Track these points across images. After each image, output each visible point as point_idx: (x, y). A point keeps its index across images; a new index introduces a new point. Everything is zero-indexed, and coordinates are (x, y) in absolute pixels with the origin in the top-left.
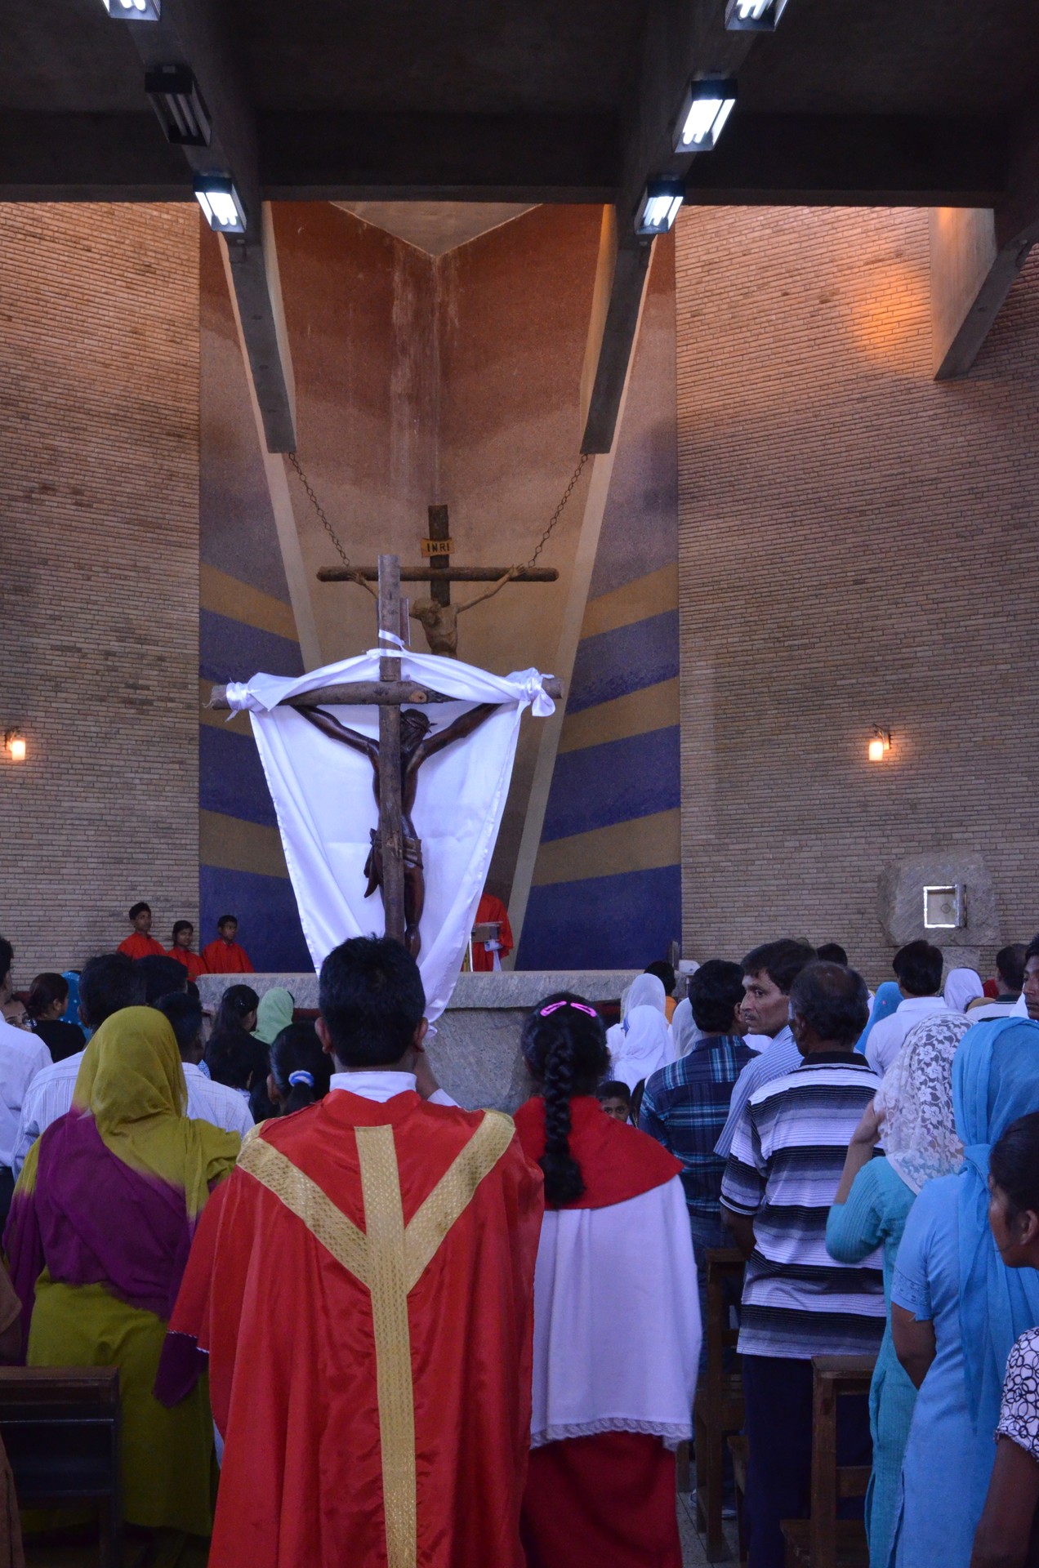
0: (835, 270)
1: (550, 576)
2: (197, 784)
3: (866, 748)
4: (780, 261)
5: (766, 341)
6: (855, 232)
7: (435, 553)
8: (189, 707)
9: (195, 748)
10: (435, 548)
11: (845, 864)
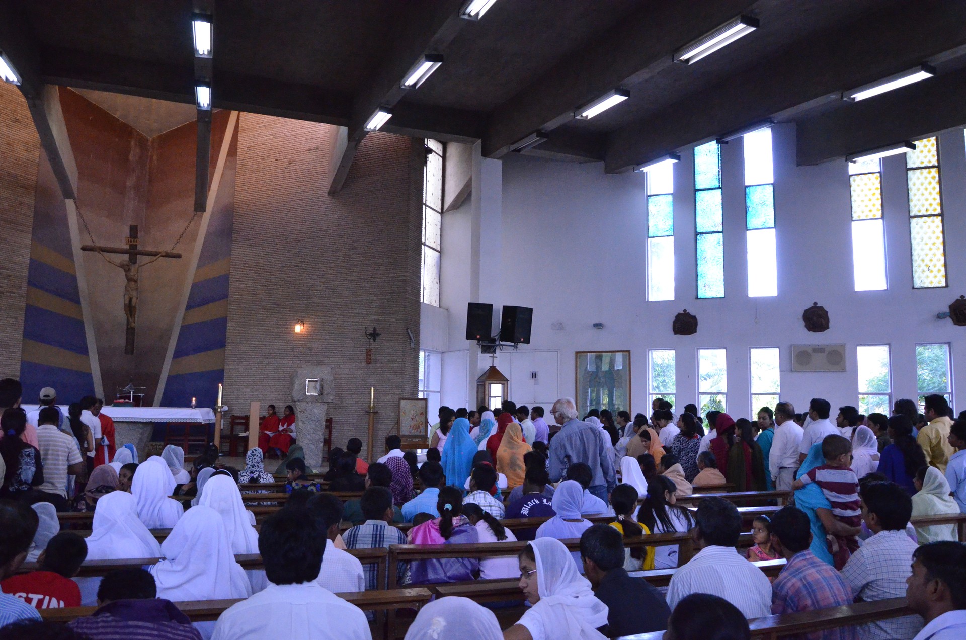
0: (295, 152)
1: (179, 256)
2: (23, 328)
3: (294, 328)
4: (276, 148)
5: (269, 176)
6: (303, 139)
7: (131, 243)
8: (22, 296)
9: (23, 313)
10: (131, 242)
11: (285, 371)
